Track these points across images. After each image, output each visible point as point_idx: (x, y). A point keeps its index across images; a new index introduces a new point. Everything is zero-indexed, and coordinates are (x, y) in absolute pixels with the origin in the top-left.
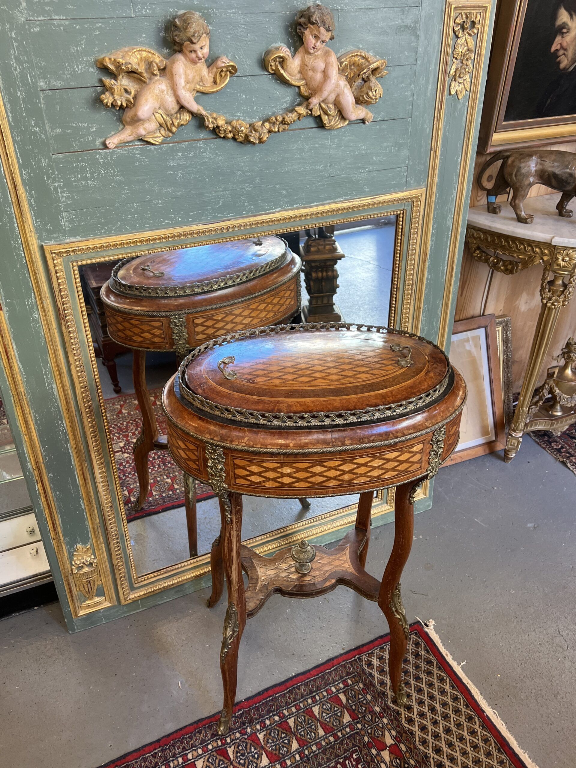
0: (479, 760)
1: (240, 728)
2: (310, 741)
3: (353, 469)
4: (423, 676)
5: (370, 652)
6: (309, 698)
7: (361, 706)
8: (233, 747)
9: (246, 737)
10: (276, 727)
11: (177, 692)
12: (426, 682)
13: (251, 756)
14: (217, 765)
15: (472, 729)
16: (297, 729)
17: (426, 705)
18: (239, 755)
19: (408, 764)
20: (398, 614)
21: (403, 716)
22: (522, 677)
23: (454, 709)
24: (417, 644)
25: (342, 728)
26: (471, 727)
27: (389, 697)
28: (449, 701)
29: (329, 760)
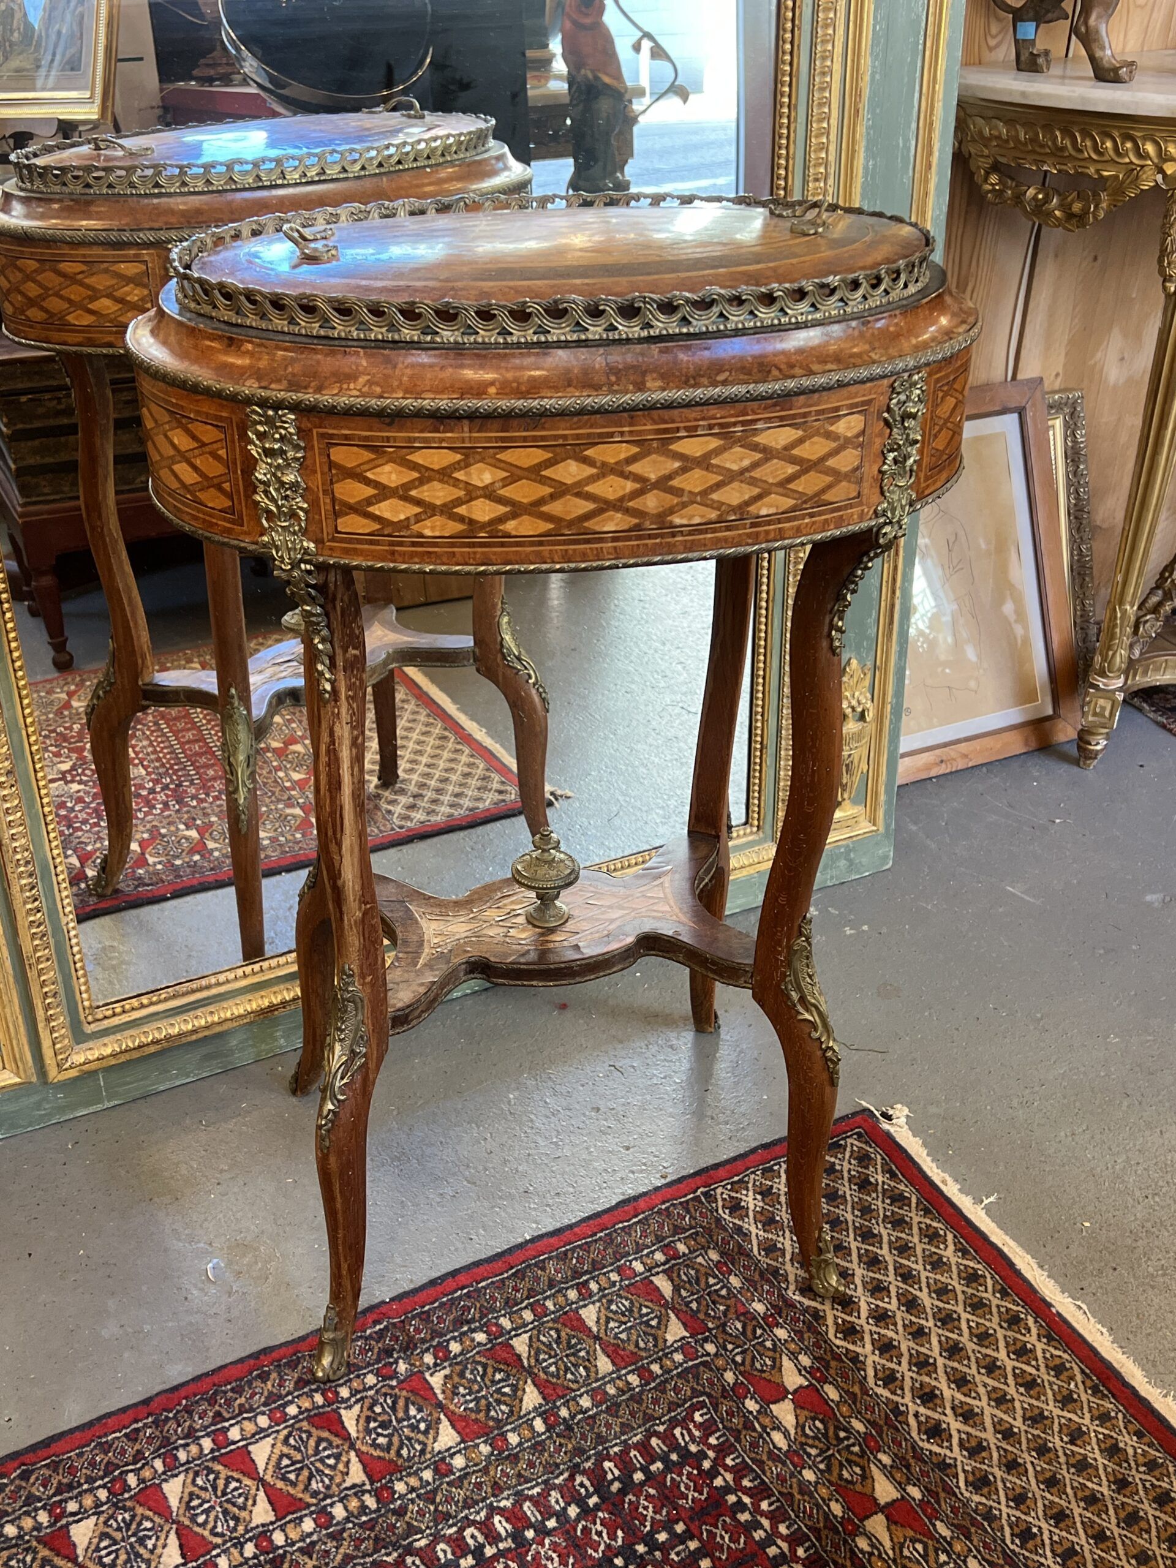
0: (1041, 1414)
1: (378, 1361)
2: (574, 1386)
3: (670, 477)
4: (884, 1231)
5: (736, 1179)
6: (572, 1287)
7: (714, 1303)
8: (357, 1407)
9: (394, 1383)
10: (478, 1358)
11: (202, 1290)
12: (890, 1242)
13: (408, 1426)
14: (310, 1452)
15: (1019, 1345)
16: (537, 1360)
17: (893, 1294)
18: (372, 1425)
19: (845, 1430)
20: (807, 1010)
21: (830, 1321)
22: (1148, 1225)
23: (969, 1301)
24: (864, 1159)
25: (663, 1353)
26: (1015, 1339)
27: (791, 1278)
28: (955, 1283)
29: (626, 1428)
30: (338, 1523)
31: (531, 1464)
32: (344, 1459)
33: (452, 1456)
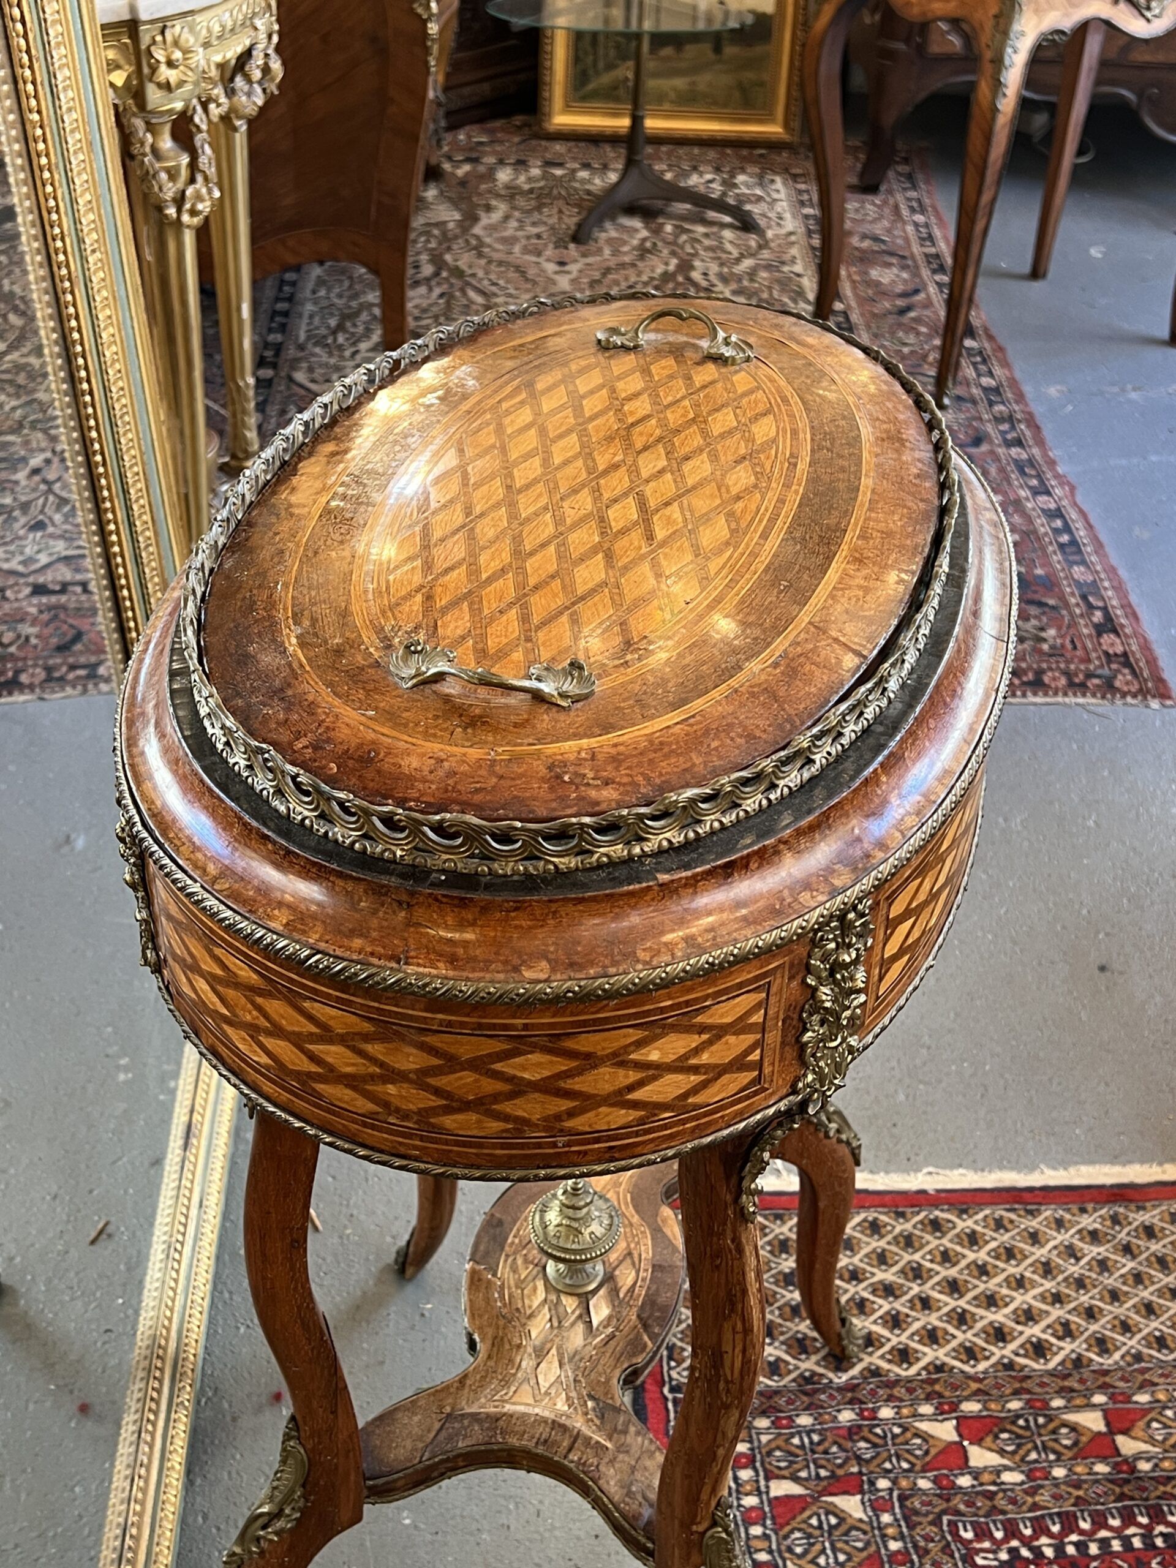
0: (1043, 1263)
7: (826, 1453)
15: (964, 1237)
19: (1018, 1417)
21: (885, 1365)
23: (901, 1245)
25: (876, 1529)
26: (957, 1236)
28: (876, 1244)
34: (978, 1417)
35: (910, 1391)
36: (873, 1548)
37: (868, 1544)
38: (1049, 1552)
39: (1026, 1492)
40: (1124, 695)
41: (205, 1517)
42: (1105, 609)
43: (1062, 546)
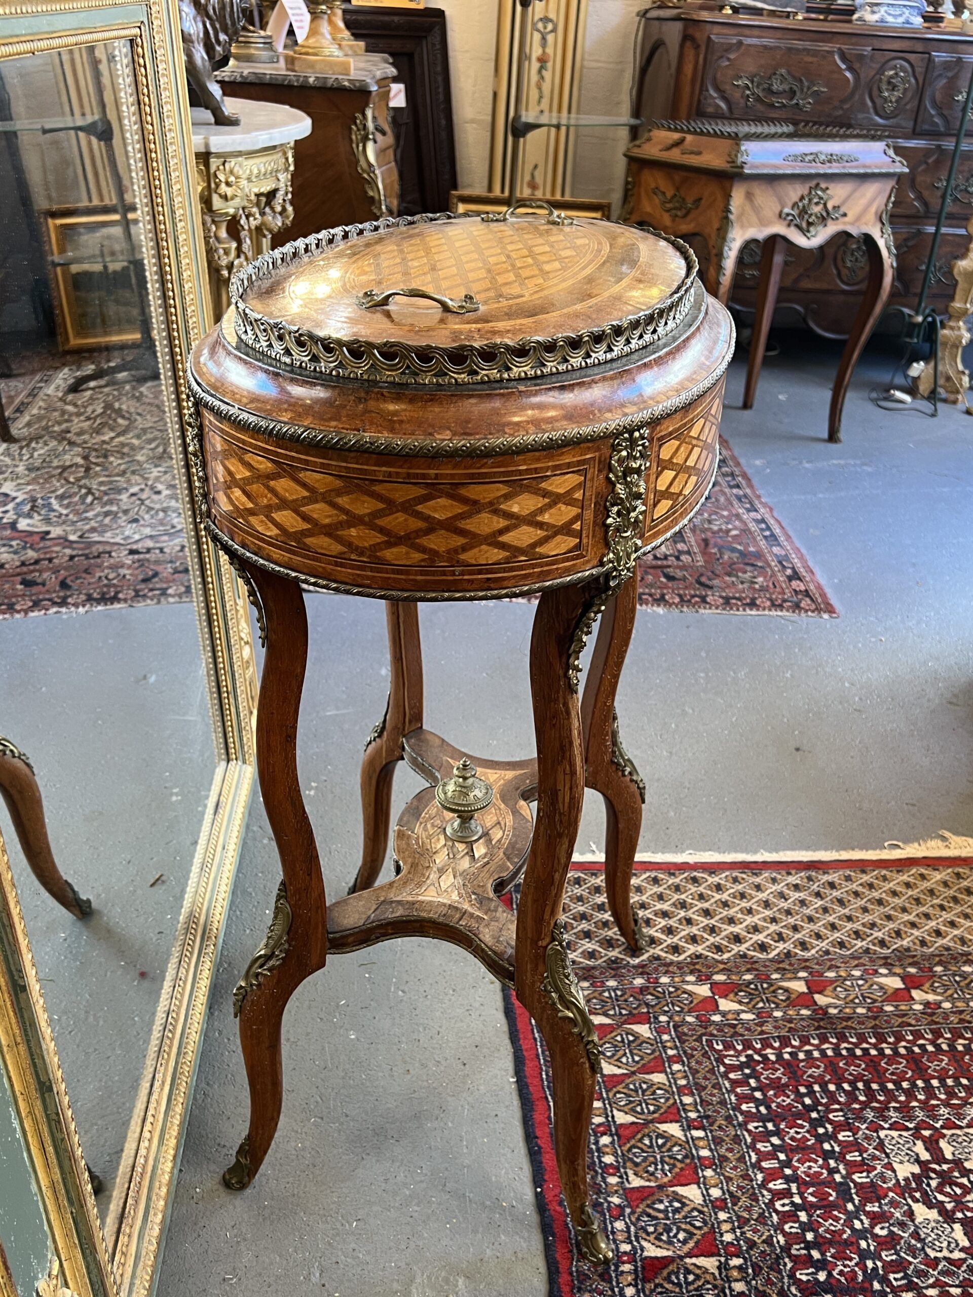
1: (604, 1215)
2: (671, 1101)
7: (626, 1001)
8: (644, 1243)
9: (628, 1210)
10: (626, 1148)
13: (674, 1214)
14: (677, 1290)
16: (640, 1114)
18: (664, 1237)
19: (749, 984)
21: (663, 955)
23: (672, 890)
26: (709, 886)
27: (621, 956)
29: (717, 1086)
30: (749, 1290)
31: (730, 1150)
32: (691, 1267)
33: (709, 1195)
34: (724, 983)
35: (680, 968)
36: (657, 1053)
37: (653, 1051)
38: (773, 1058)
39: (756, 1024)
40: (806, 611)
41: (220, 1033)
42: (793, 569)
43: (765, 537)
